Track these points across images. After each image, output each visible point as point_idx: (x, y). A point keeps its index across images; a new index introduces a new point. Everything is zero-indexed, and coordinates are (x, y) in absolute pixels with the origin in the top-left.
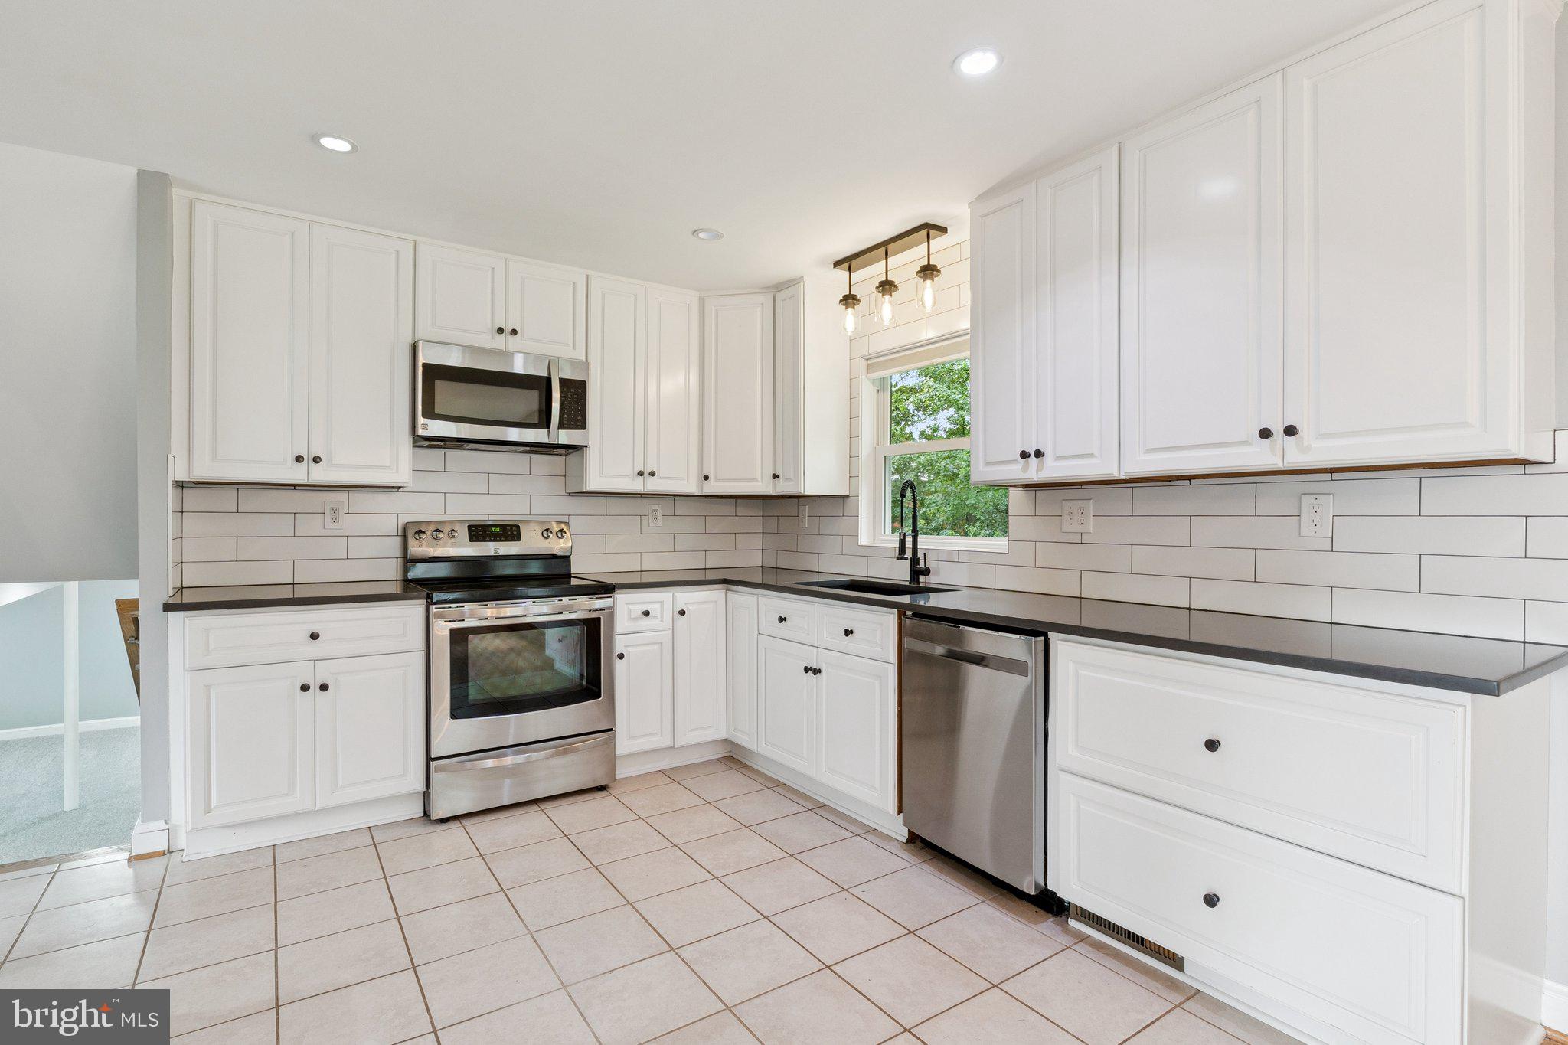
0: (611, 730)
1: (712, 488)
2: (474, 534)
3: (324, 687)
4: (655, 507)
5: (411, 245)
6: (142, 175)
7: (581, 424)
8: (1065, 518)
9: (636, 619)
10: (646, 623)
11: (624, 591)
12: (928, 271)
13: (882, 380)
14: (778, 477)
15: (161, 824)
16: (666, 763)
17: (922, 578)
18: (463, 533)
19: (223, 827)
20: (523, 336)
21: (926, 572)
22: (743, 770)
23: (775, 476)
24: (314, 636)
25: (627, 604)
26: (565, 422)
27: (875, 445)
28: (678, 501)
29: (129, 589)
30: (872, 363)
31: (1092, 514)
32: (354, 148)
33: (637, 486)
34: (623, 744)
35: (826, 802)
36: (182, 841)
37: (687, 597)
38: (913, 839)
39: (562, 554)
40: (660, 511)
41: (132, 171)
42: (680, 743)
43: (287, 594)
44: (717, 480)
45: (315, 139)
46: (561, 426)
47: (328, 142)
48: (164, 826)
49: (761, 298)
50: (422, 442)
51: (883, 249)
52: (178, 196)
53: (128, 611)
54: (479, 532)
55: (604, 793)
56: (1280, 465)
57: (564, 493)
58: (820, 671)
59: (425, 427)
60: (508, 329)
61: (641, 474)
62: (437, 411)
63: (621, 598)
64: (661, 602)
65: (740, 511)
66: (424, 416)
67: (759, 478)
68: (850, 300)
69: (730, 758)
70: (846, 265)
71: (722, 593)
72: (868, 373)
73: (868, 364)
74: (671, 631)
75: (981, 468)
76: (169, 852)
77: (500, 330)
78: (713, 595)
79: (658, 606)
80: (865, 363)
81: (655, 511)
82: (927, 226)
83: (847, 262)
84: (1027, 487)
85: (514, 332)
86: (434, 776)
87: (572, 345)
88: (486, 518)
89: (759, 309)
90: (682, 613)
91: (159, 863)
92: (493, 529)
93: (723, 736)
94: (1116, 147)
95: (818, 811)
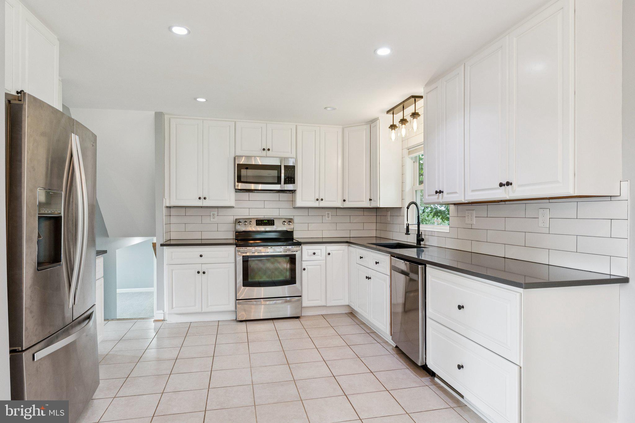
0: (301, 296)
1: (347, 205)
2: (258, 223)
3: (204, 273)
4: (329, 212)
5: (234, 122)
6: (156, 113)
7: (293, 182)
8: (467, 218)
9: (311, 255)
10: (314, 257)
11: (306, 245)
12: (415, 115)
13: (416, 157)
14: (371, 200)
15: (162, 312)
16: (324, 312)
17: (422, 243)
18: (254, 222)
19: (176, 314)
20: (272, 151)
21: (423, 240)
22: (353, 318)
23: (370, 200)
24: (201, 256)
25: (307, 249)
26: (287, 181)
27: (412, 185)
28: (338, 210)
29: (155, 240)
30: (410, 150)
31: (475, 216)
32: (207, 100)
33: (316, 204)
34: (306, 302)
35: (375, 331)
36: (167, 318)
37: (331, 248)
38: (396, 347)
39: (290, 230)
40: (330, 214)
41: (154, 113)
42: (328, 305)
43: (199, 242)
44: (349, 201)
45: (195, 99)
46: (285, 183)
47: (199, 100)
48: (163, 312)
49: (365, 127)
50: (238, 191)
51: (402, 106)
52: (166, 117)
53: (154, 245)
54: (260, 222)
55: (298, 319)
56: (508, 198)
57: (292, 208)
58: (370, 278)
59: (238, 186)
60: (266, 149)
61: (317, 200)
62: (242, 180)
63: (305, 247)
64: (321, 250)
65: (366, 213)
66: (238, 182)
67: (365, 201)
68: (393, 127)
69: (351, 313)
70: (392, 112)
71: (347, 247)
72: (409, 155)
73: (409, 151)
74: (324, 261)
75: (427, 197)
76: (164, 320)
77: (264, 149)
78: (344, 247)
79: (319, 251)
80: (408, 151)
81: (328, 214)
82: (413, 97)
83: (391, 111)
84: (455, 204)
85: (269, 150)
86: (238, 306)
87: (290, 152)
88: (263, 217)
89: (365, 131)
90: (329, 254)
91: (161, 323)
92: (265, 221)
93: (347, 304)
94: (463, 65)
95: (371, 334)
